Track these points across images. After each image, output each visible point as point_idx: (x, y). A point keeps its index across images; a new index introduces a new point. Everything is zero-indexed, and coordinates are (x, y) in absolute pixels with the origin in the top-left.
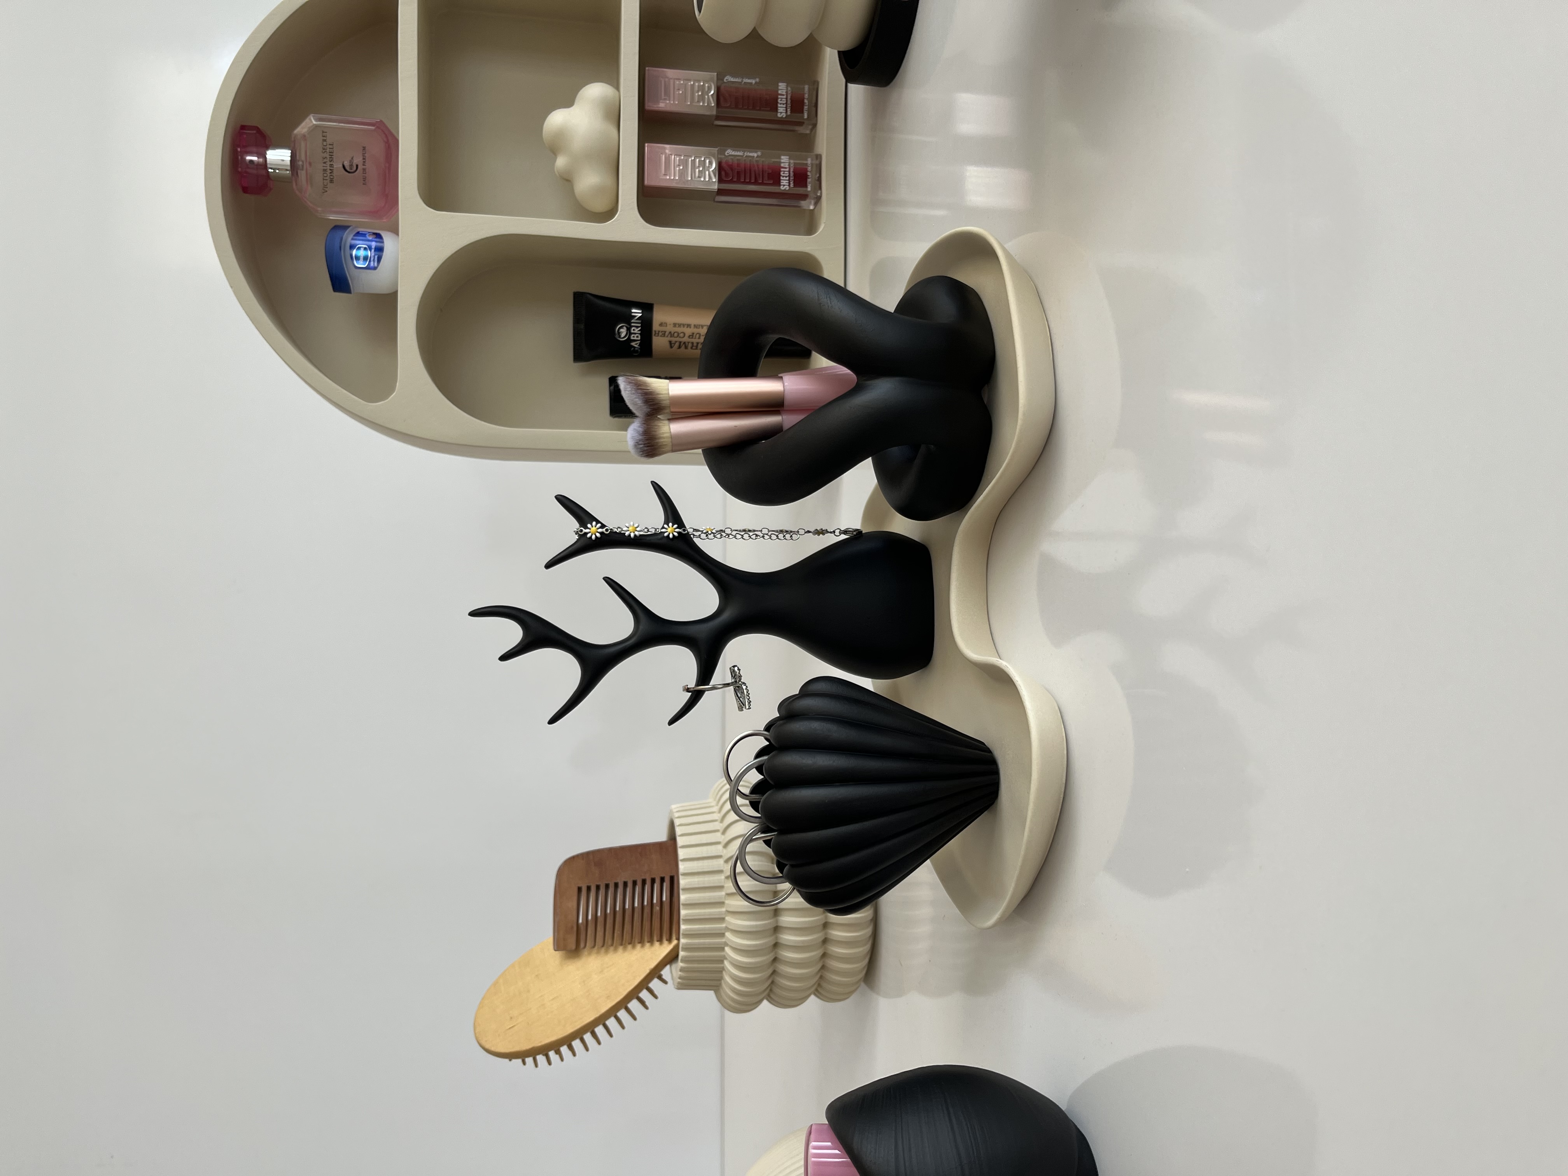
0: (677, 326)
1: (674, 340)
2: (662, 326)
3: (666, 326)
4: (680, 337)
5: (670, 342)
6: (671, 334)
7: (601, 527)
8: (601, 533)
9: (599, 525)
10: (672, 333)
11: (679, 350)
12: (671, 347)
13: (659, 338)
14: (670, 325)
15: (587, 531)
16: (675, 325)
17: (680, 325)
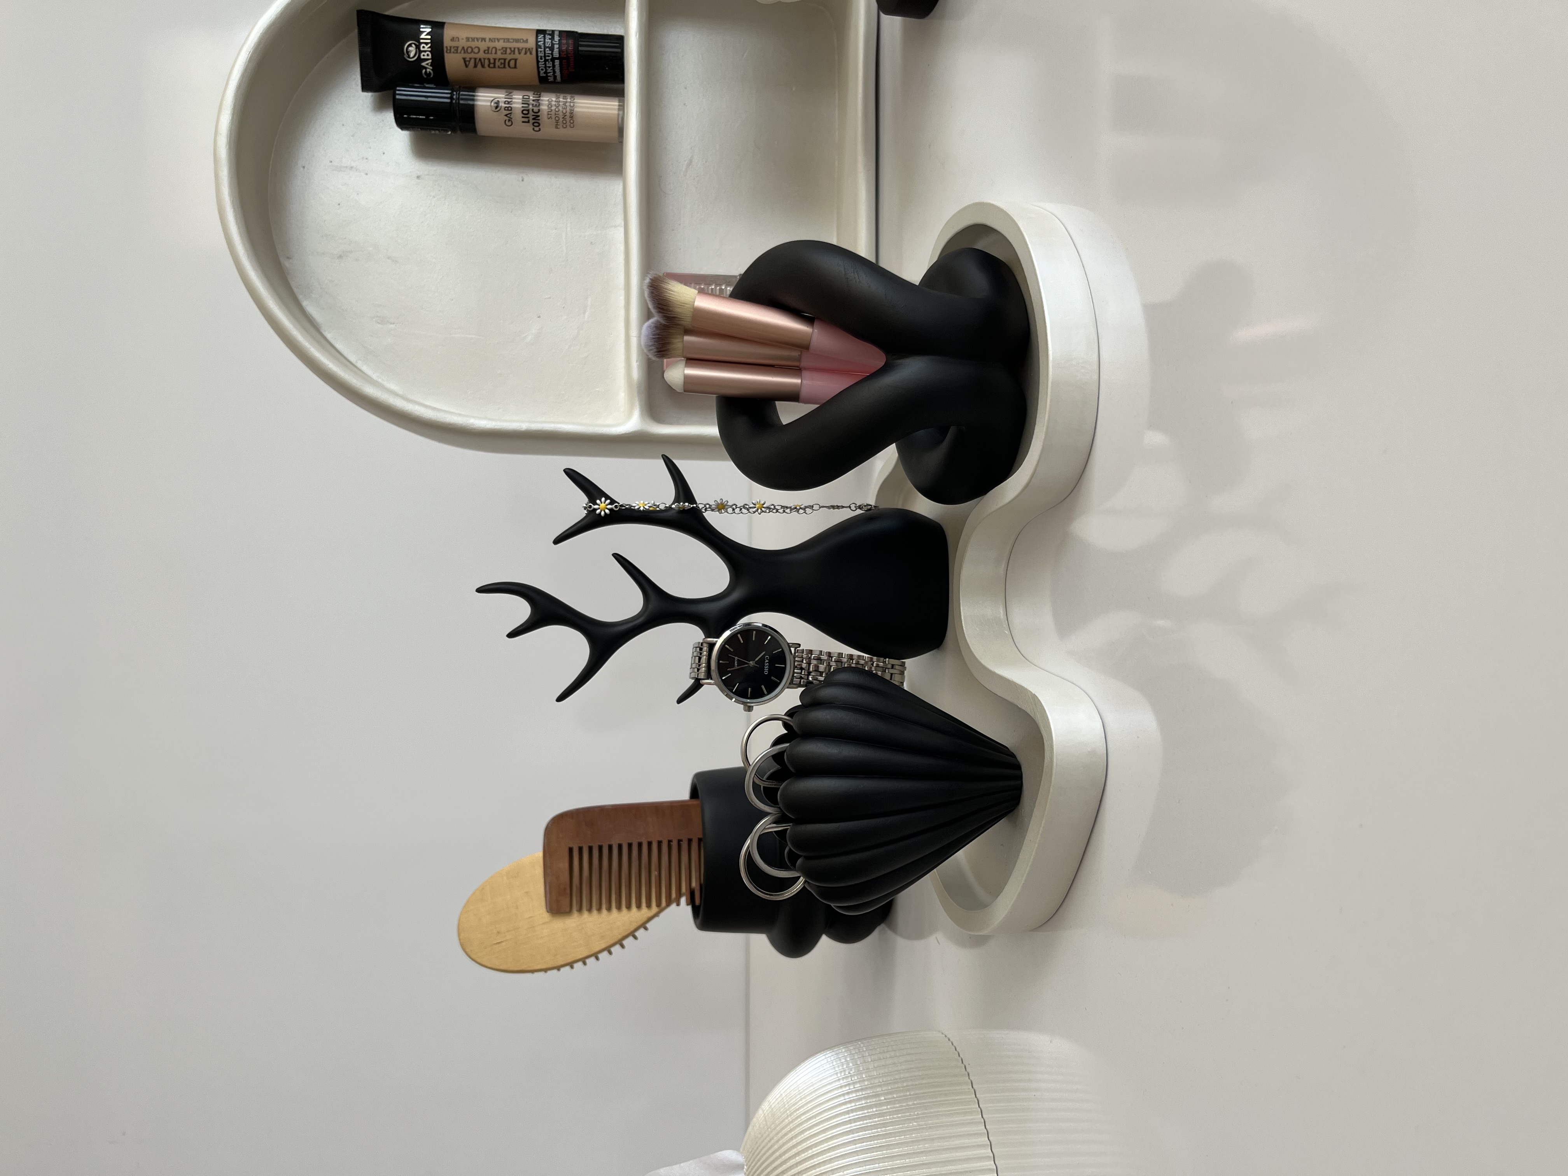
0: (470, 40)
1: (468, 56)
2: (454, 41)
3: (459, 41)
4: (474, 53)
5: (464, 59)
6: (464, 50)
7: (610, 504)
8: (610, 510)
9: (608, 501)
10: (466, 49)
11: (475, 69)
12: (467, 66)
13: (452, 55)
14: (463, 39)
15: (596, 507)
16: (468, 39)
17: (473, 40)
